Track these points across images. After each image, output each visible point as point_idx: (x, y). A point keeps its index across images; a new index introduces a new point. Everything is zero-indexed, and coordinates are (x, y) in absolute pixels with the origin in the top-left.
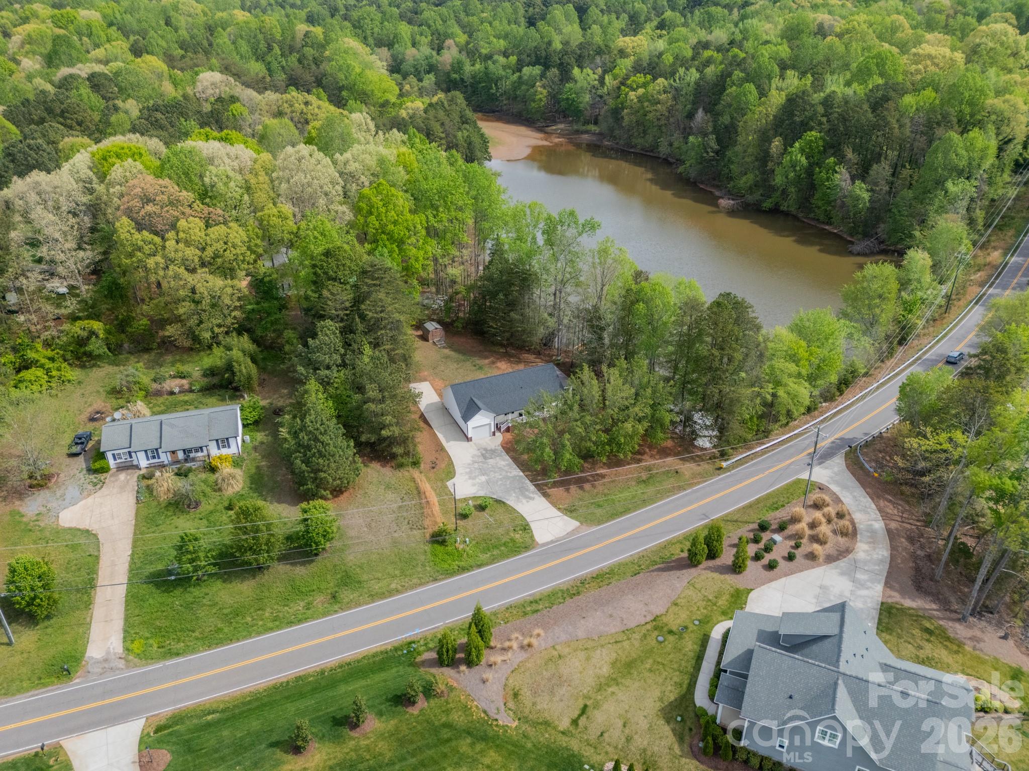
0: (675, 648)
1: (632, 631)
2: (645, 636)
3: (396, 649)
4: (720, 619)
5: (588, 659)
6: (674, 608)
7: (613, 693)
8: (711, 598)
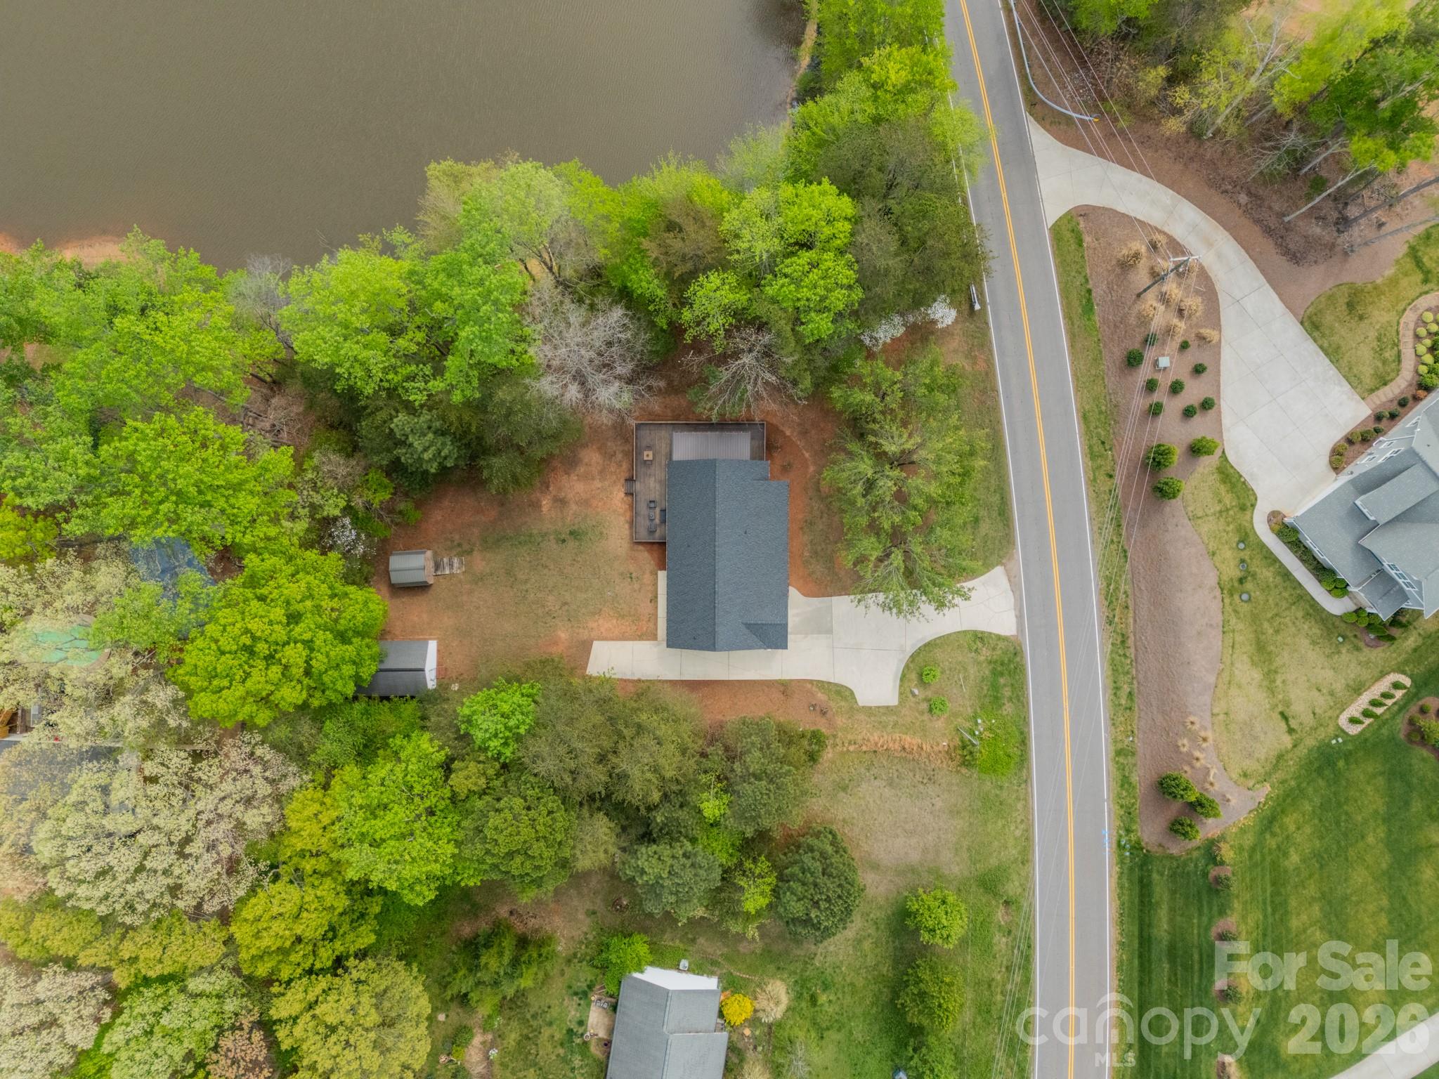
0: (1263, 590)
1: (1225, 623)
2: (1236, 611)
3: (1122, 862)
4: (1248, 517)
5: (1240, 687)
6: (1217, 558)
7: (1284, 682)
8: (1218, 509)
